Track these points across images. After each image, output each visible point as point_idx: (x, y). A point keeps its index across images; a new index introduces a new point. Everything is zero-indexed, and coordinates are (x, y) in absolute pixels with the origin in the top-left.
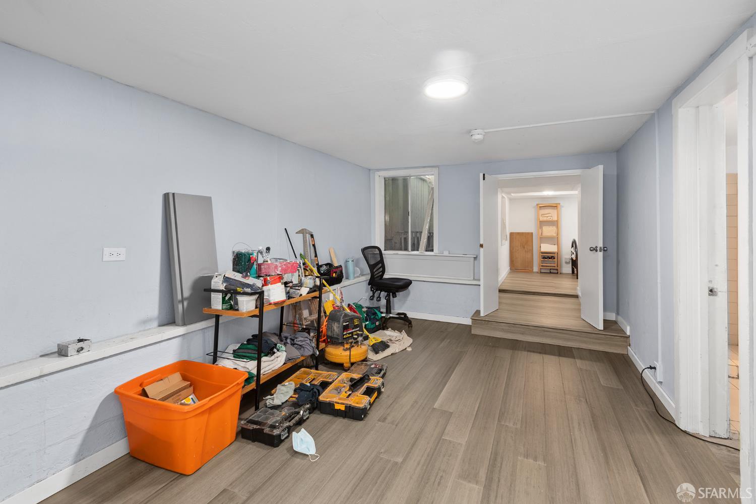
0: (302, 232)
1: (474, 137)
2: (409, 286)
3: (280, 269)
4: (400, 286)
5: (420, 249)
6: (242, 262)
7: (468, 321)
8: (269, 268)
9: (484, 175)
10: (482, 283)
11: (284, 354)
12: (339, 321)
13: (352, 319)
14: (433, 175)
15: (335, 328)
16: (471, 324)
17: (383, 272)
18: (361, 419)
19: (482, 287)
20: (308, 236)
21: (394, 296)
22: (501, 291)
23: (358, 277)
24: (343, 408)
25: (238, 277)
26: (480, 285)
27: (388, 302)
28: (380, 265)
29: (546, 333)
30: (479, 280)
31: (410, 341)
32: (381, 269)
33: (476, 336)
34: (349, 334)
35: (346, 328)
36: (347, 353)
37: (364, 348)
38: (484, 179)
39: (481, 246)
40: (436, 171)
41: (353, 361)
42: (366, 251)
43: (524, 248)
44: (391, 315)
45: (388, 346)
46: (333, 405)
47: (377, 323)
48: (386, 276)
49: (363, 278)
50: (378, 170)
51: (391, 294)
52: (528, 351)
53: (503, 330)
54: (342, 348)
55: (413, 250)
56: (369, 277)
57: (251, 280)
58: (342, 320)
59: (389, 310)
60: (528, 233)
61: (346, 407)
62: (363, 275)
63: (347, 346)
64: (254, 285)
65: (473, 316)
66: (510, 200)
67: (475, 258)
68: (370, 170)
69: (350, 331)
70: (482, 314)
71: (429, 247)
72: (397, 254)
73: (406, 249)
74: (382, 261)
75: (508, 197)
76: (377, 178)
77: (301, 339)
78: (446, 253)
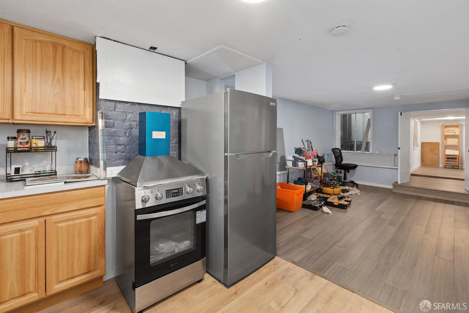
0: (307, 141)
1: (395, 99)
2: (356, 167)
3: (311, 154)
4: (352, 167)
5: (361, 150)
6: (299, 151)
7: (391, 187)
8: (306, 153)
9: (401, 113)
10: (399, 168)
11: (310, 186)
12: (329, 177)
13: (334, 177)
14: (370, 112)
15: (327, 180)
16: (392, 188)
17: (342, 160)
18: (345, 209)
19: (399, 170)
20: (309, 143)
21: (348, 172)
22: (412, 175)
23: (329, 162)
24: (337, 204)
25: (297, 156)
26: (398, 169)
27: (345, 175)
28: (340, 157)
29: (438, 193)
30: (398, 166)
31: (359, 191)
32: (341, 159)
33: (395, 193)
34: (333, 183)
35: (331, 180)
36: (333, 190)
37: (339, 189)
38: (401, 115)
39: (399, 148)
40: (372, 110)
41: (335, 193)
42: (333, 150)
43: (432, 152)
44: (347, 181)
45: (349, 192)
46: (333, 203)
47: (341, 183)
48: (342, 163)
49: (332, 163)
50: (338, 111)
51: (347, 171)
52: (426, 200)
53: (412, 191)
54: (330, 188)
55: (357, 150)
56: (335, 163)
57: (302, 158)
58: (330, 177)
59: (345, 178)
60: (436, 143)
61: (338, 204)
62: (331, 162)
63: (332, 187)
64: (303, 159)
65: (394, 183)
66: (422, 123)
67: (395, 155)
68: (333, 111)
69: (333, 182)
70: (399, 183)
71: (367, 149)
72: (349, 152)
73: (353, 150)
74: (341, 155)
75: (420, 121)
76: (337, 115)
77: (315, 181)
78: (377, 152)
